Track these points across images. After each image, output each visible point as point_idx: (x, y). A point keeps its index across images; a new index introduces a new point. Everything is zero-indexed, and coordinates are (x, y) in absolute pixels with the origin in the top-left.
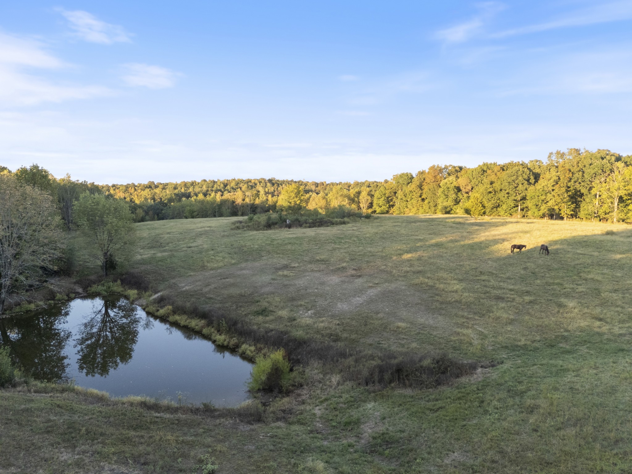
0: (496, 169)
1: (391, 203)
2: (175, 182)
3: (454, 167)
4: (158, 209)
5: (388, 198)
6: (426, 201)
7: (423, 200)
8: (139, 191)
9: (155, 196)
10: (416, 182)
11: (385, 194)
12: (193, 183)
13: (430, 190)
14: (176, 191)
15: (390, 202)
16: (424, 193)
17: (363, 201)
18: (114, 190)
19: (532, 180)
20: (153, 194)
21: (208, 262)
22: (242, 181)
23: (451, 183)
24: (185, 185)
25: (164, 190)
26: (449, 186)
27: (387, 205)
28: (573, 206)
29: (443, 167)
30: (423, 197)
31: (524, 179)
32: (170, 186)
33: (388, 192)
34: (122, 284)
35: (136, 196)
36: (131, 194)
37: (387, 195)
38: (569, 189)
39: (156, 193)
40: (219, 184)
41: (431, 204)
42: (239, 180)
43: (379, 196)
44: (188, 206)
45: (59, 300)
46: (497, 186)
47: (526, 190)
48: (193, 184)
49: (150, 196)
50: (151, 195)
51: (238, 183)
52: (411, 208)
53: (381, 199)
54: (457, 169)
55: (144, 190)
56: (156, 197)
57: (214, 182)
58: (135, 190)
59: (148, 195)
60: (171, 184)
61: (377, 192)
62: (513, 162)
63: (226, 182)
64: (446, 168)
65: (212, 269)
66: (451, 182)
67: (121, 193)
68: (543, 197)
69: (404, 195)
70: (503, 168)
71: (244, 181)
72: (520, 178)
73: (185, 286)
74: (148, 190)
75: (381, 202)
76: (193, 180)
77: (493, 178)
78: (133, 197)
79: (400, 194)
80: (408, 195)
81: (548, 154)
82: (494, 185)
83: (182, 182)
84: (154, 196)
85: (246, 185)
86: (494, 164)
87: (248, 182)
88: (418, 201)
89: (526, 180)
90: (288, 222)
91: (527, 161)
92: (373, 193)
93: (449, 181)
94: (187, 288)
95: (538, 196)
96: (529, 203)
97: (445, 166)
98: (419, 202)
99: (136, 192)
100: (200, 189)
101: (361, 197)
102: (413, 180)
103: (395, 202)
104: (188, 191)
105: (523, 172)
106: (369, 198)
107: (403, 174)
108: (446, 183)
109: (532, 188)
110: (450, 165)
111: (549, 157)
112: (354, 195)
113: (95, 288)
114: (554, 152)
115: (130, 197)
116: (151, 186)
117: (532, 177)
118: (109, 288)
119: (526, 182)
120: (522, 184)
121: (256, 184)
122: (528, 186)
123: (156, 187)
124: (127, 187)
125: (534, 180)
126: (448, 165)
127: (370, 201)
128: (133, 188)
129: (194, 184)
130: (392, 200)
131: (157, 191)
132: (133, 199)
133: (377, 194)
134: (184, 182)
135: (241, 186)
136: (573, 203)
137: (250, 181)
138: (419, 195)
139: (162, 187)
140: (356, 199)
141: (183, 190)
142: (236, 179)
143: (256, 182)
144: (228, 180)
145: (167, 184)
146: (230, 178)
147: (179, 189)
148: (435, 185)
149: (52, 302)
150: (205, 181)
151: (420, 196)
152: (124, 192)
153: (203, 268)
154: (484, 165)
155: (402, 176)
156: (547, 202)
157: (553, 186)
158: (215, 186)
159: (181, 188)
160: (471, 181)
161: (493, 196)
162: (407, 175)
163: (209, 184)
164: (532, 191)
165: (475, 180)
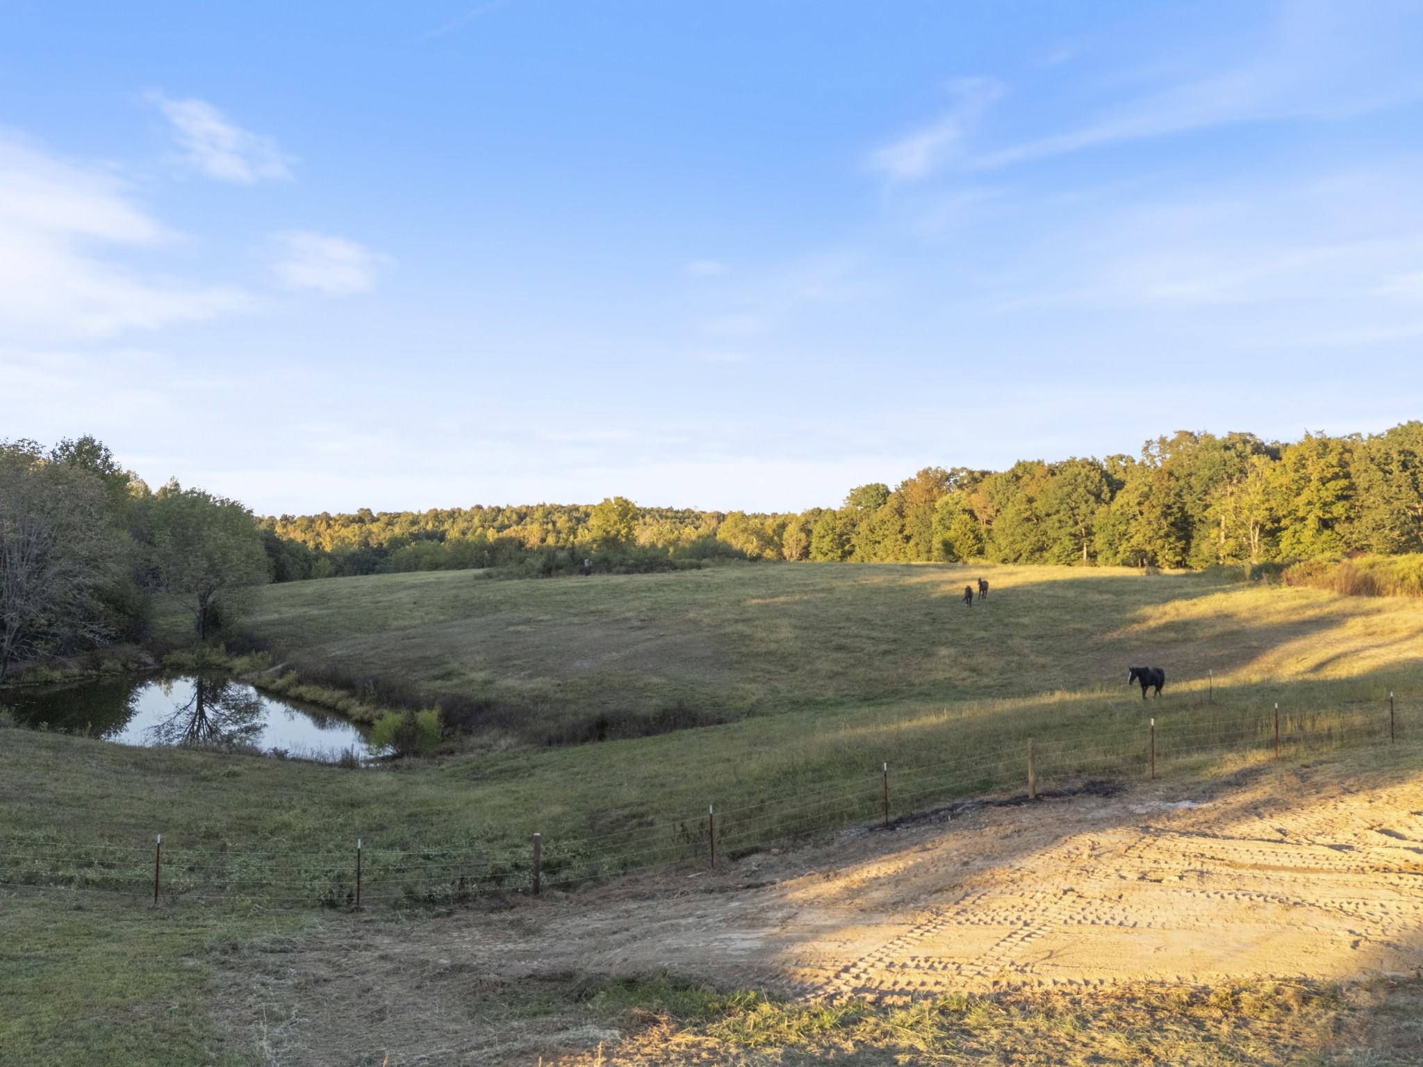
0: (1039, 473)
1: (847, 548)
2: (416, 513)
3: (971, 473)
4: (367, 561)
5: (841, 535)
6: (912, 542)
7: (908, 538)
8: (337, 528)
9: (369, 539)
10: (892, 502)
11: (833, 529)
12: (454, 512)
13: (917, 517)
14: (415, 529)
15: (844, 547)
16: (908, 525)
17: (791, 541)
18: (284, 526)
19: (1106, 495)
20: (364, 535)
21: (395, 619)
22: (560, 509)
23: (957, 503)
24: (436, 516)
25: (390, 527)
26: (952, 508)
27: (839, 551)
28: (1181, 544)
29: (949, 471)
30: (905, 533)
31: (1089, 492)
32: (404, 519)
33: (839, 523)
34: (227, 650)
35: (328, 539)
36: (318, 534)
37: (838, 531)
38: (1169, 511)
39: (370, 533)
40: (508, 515)
41: (921, 547)
42: (552, 506)
43: (823, 532)
44: (427, 554)
45: (107, 671)
46: (1040, 506)
47: (1093, 513)
48: (453, 515)
49: (357, 538)
50: (360, 536)
51: (550, 513)
52: (884, 556)
53: (825, 540)
54: (977, 475)
55: (348, 526)
56: (371, 542)
57: (499, 510)
58: (329, 526)
59: (355, 536)
60: (406, 514)
61: (820, 523)
62: (1074, 458)
63: (524, 510)
64: (954, 472)
65: (397, 629)
66: (957, 501)
67: (298, 531)
68: (1122, 528)
69: (871, 530)
70: (1052, 472)
71: (562, 507)
72: (1081, 490)
73: (336, 650)
74: (356, 526)
75: (826, 544)
76: (456, 507)
77: (1032, 490)
78: (321, 540)
79: (863, 527)
80: (878, 529)
81: (1143, 444)
82: (1034, 505)
83: (431, 511)
84: (366, 538)
85: (565, 518)
86: (1039, 462)
87: (571, 511)
88: (897, 540)
89: (1093, 494)
90: (586, 564)
91: (1101, 458)
92: (809, 527)
93: (953, 499)
94: (338, 653)
95: (1114, 526)
96: (1099, 542)
97: (953, 469)
98: (898, 543)
99: (329, 531)
100: (466, 524)
101: (785, 535)
102: (888, 499)
103: (854, 546)
104: (442, 529)
105: (1088, 477)
106: (803, 536)
107: (868, 486)
108: (947, 504)
109: (1102, 509)
110: (963, 469)
111: (1146, 449)
112: (774, 531)
113: (177, 656)
114: (1156, 438)
115: (314, 540)
116: (363, 518)
117: (1105, 489)
118: (203, 656)
119: (1092, 498)
120: (1086, 502)
121: (587, 515)
122: (1096, 506)
123: (374, 520)
124: (311, 521)
125: (1109, 495)
126: (958, 467)
127: (804, 543)
128: (324, 523)
129: (457, 515)
130: (848, 540)
131: (374, 528)
132: (321, 543)
133: (818, 529)
134: (436, 510)
135: (555, 518)
136: (1179, 539)
137: (577, 509)
138: (898, 528)
139: (387, 521)
140: (776, 538)
141: (430, 527)
142: (548, 505)
143: (589, 510)
144: (528, 507)
145: (399, 515)
146: (533, 503)
147: (422, 524)
148: (927, 508)
149: (94, 672)
150: (479, 507)
151: (901, 532)
152: (304, 531)
153: (383, 628)
154: (1019, 464)
155: (865, 490)
156: (1131, 537)
157: (1139, 504)
158: (500, 518)
159: (427, 523)
160: (993, 498)
161: (1032, 527)
162: (877, 487)
163: (485, 513)
164: (1102, 515)
165: (1000, 495)
